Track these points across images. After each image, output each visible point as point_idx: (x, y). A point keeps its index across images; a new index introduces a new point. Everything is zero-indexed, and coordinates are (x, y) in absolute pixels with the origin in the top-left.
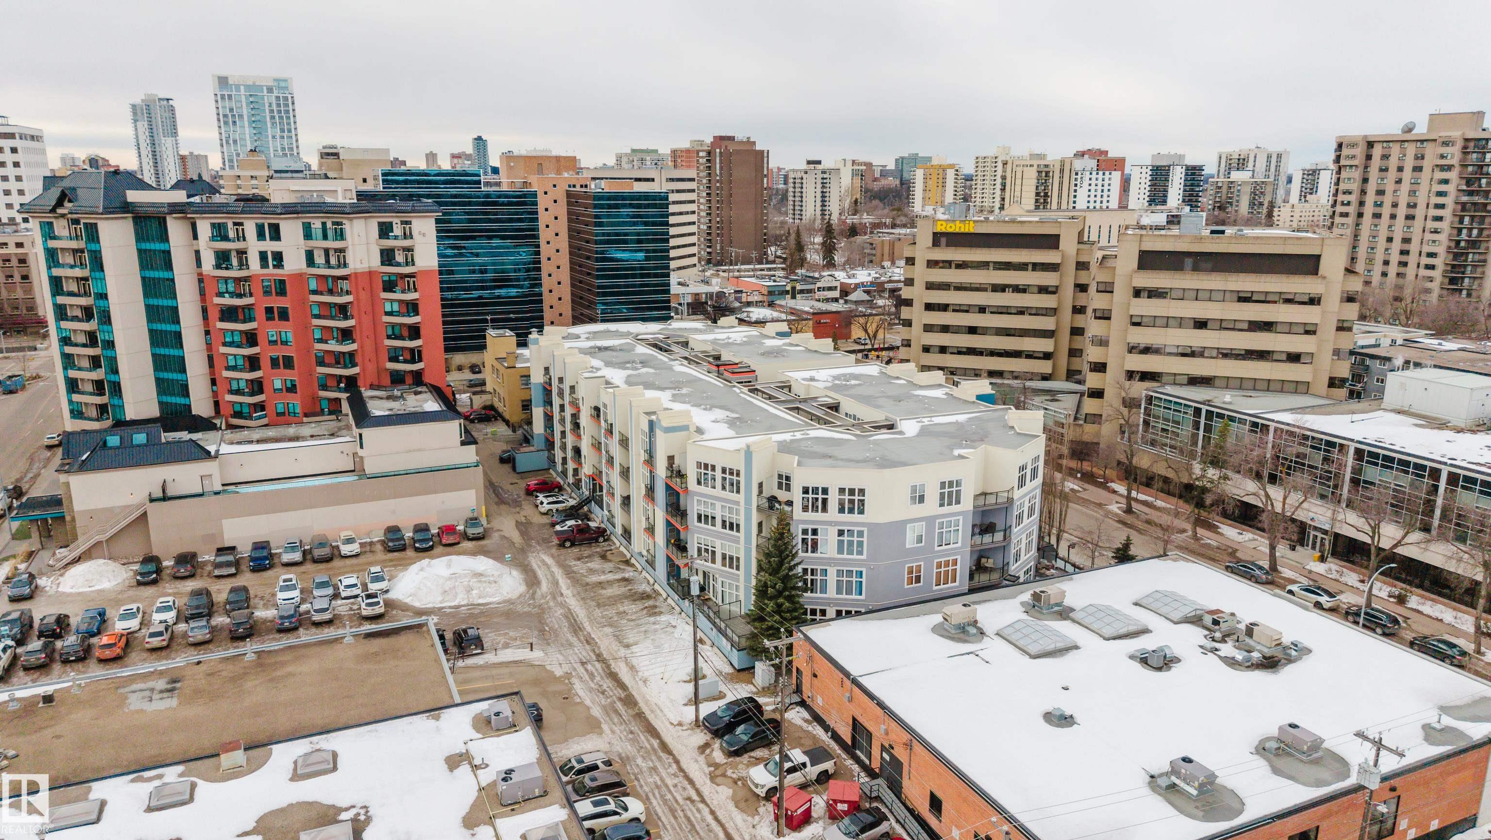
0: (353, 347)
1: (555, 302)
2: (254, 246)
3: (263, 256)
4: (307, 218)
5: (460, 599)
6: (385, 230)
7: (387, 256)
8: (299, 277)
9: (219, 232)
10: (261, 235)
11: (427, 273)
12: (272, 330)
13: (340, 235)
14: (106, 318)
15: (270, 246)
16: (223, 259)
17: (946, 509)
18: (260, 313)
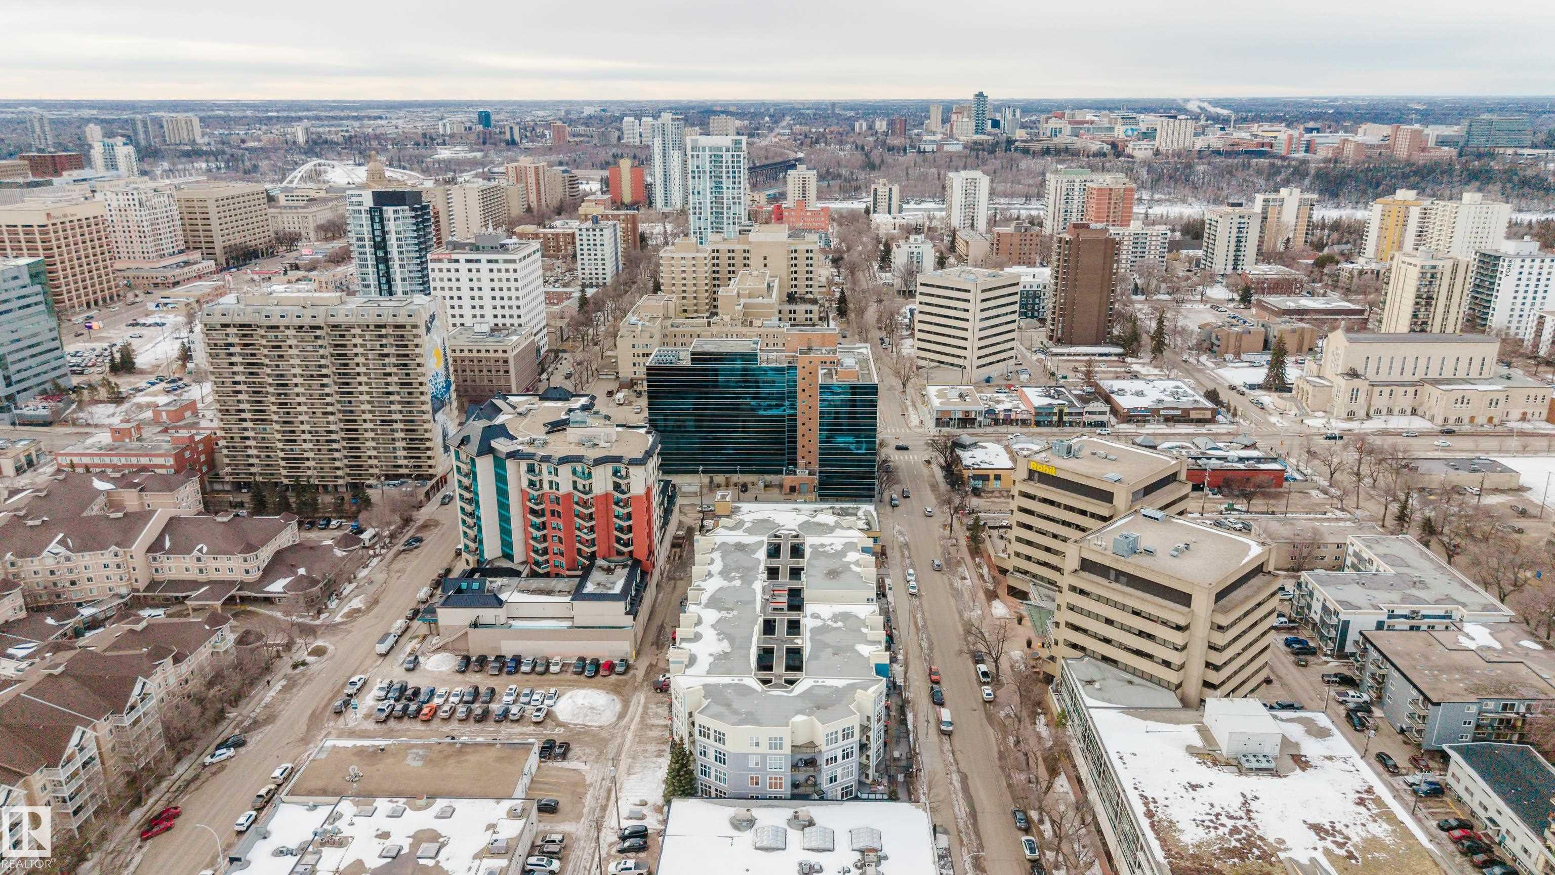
0: (594, 536)
1: (806, 443)
2: (546, 478)
3: (551, 482)
4: (574, 464)
5: (579, 721)
6: (616, 473)
7: (617, 487)
8: (569, 496)
9: (531, 469)
10: (550, 473)
11: (638, 497)
12: (554, 522)
13: (590, 476)
14: (478, 505)
15: (553, 478)
16: (532, 484)
17: (773, 751)
18: (548, 513)
